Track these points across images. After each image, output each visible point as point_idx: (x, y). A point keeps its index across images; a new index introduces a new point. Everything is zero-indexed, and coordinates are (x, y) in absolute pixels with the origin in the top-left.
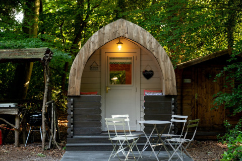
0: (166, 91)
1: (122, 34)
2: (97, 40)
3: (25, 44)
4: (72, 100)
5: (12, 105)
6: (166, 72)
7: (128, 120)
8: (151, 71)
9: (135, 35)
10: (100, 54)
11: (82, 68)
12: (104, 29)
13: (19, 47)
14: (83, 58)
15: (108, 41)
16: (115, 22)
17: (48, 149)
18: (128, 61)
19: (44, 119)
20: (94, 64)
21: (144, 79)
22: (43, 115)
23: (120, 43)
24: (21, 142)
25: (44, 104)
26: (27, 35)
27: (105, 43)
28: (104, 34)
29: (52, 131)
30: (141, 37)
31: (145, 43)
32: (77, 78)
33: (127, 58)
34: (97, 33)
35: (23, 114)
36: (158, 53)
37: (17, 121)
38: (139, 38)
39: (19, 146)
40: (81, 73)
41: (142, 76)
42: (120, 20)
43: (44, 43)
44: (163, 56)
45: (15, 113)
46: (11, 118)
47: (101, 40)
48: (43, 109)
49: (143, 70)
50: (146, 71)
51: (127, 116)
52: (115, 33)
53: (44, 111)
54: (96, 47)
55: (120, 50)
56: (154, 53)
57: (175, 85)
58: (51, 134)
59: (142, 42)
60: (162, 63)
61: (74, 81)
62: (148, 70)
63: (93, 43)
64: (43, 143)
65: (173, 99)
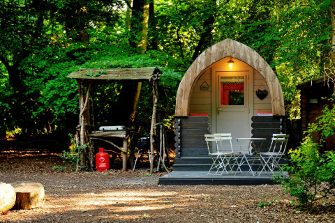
0: (274, 111)
1: (228, 54)
2: (203, 60)
3: (131, 63)
4: (179, 120)
5: (120, 128)
6: (274, 92)
7: (230, 138)
8: (265, 91)
9: (242, 54)
10: (211, 73)
11: (190, 88)
12: (211, 49)
13: (126, 67)
14: (190, 78)
15: (214, 61)
16: (221, 42)
17: (157, 172)
18: (241, 80)
19: (152, 141)
20: (205, 84)
21: (258, 100)
22: (151, 137)
23: (231, 61)
24: (129, 167)
25: (152, 126)
26: (134, 49)
27: (211, 63)
28: (211, 54)
29: (160, 154)
30: (248, 57)
31: (252, 63)
32: (184, 99)
33: (240, 78)
34: (204, 53)
35: (131, 137)
36: (265, 72)
37: (125, 144)
38: (246, 57)
39: (127, 170)
40: (188, 94)
41: (256, 96)
42: (227, 39)
43: (153, 61)
44: (271, 76)
45: (122, 135)
46: (119, 141)
47: (208, 60)
48: (152, 130)
49: (256, 89)
50: (259, 91)
51: (230, 134)
52: (221, 53)
53: (152, 133)
54: (203, 68)
55: (231, 69)
56: (262, 73)
57: (283, 105)
58: (159, 157)
59: (249, 62)
60: (269, 83)
61: (181, 102)
62: (262, 89)
63: (200, 63)
64: (152, 166)
65: (281, 120)
